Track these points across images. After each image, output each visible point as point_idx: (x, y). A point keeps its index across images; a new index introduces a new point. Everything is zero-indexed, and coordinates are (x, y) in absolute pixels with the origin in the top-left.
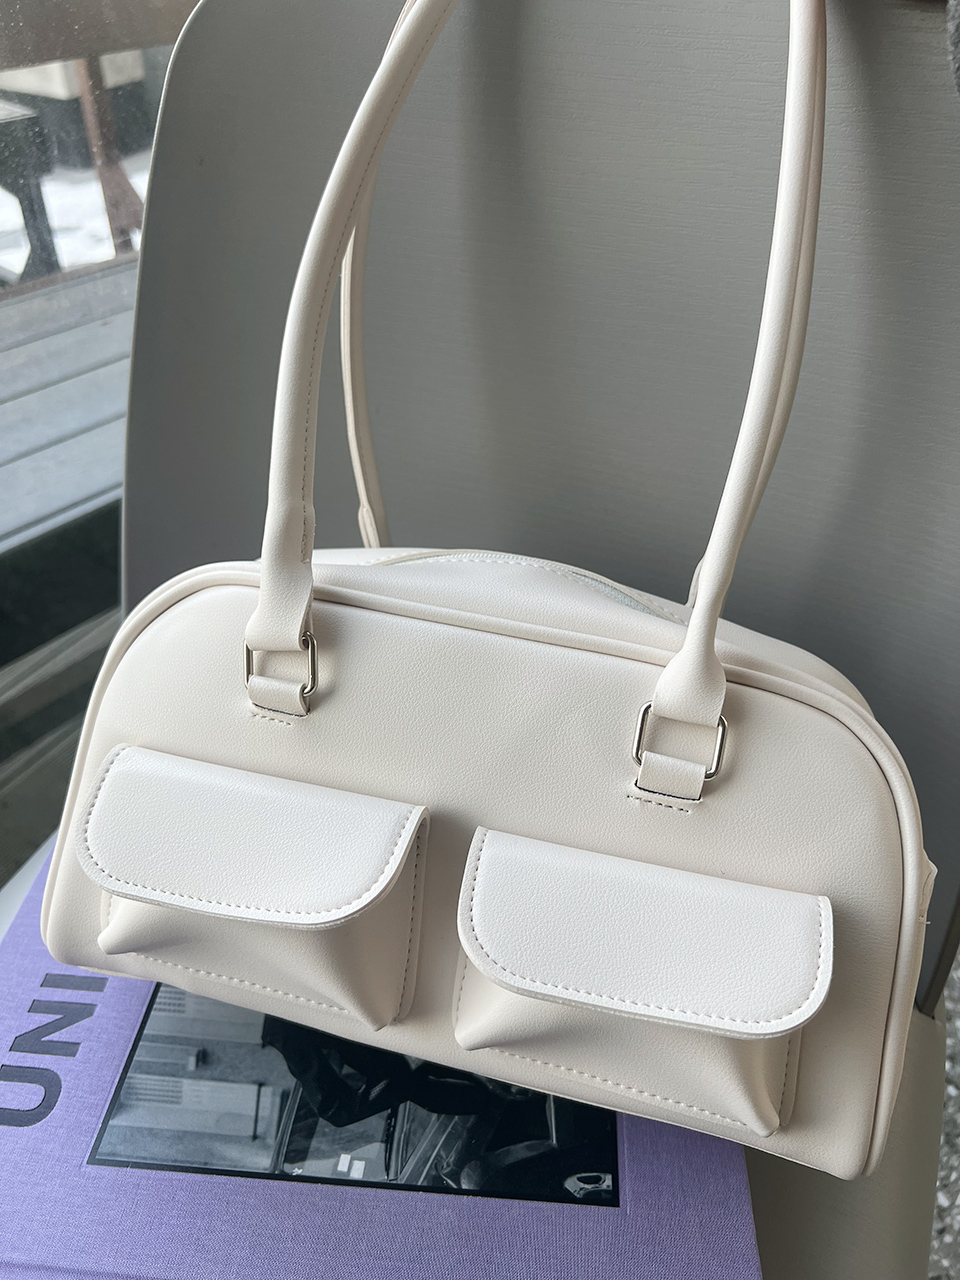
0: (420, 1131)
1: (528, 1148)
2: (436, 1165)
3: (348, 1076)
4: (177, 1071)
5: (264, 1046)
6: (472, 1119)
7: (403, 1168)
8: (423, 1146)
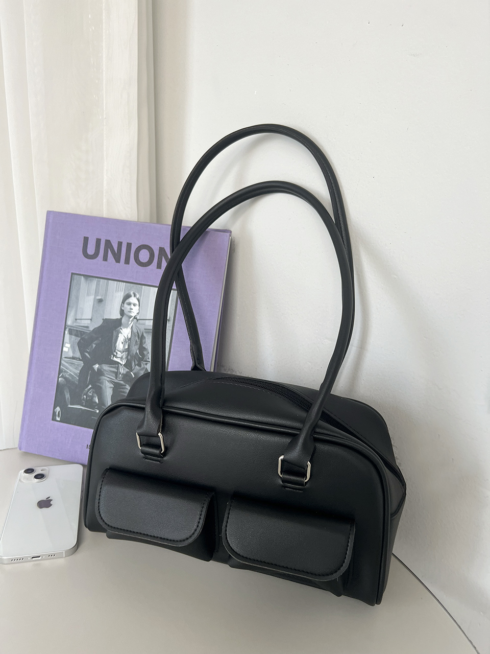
0: (75, 367)
1: (68, 398)
2: (65, 372)
3: (92, 346)
4: (96, 293)
5: (103, 319)
6: (77, 383)
7: (66, 362)
8: (71, 368)
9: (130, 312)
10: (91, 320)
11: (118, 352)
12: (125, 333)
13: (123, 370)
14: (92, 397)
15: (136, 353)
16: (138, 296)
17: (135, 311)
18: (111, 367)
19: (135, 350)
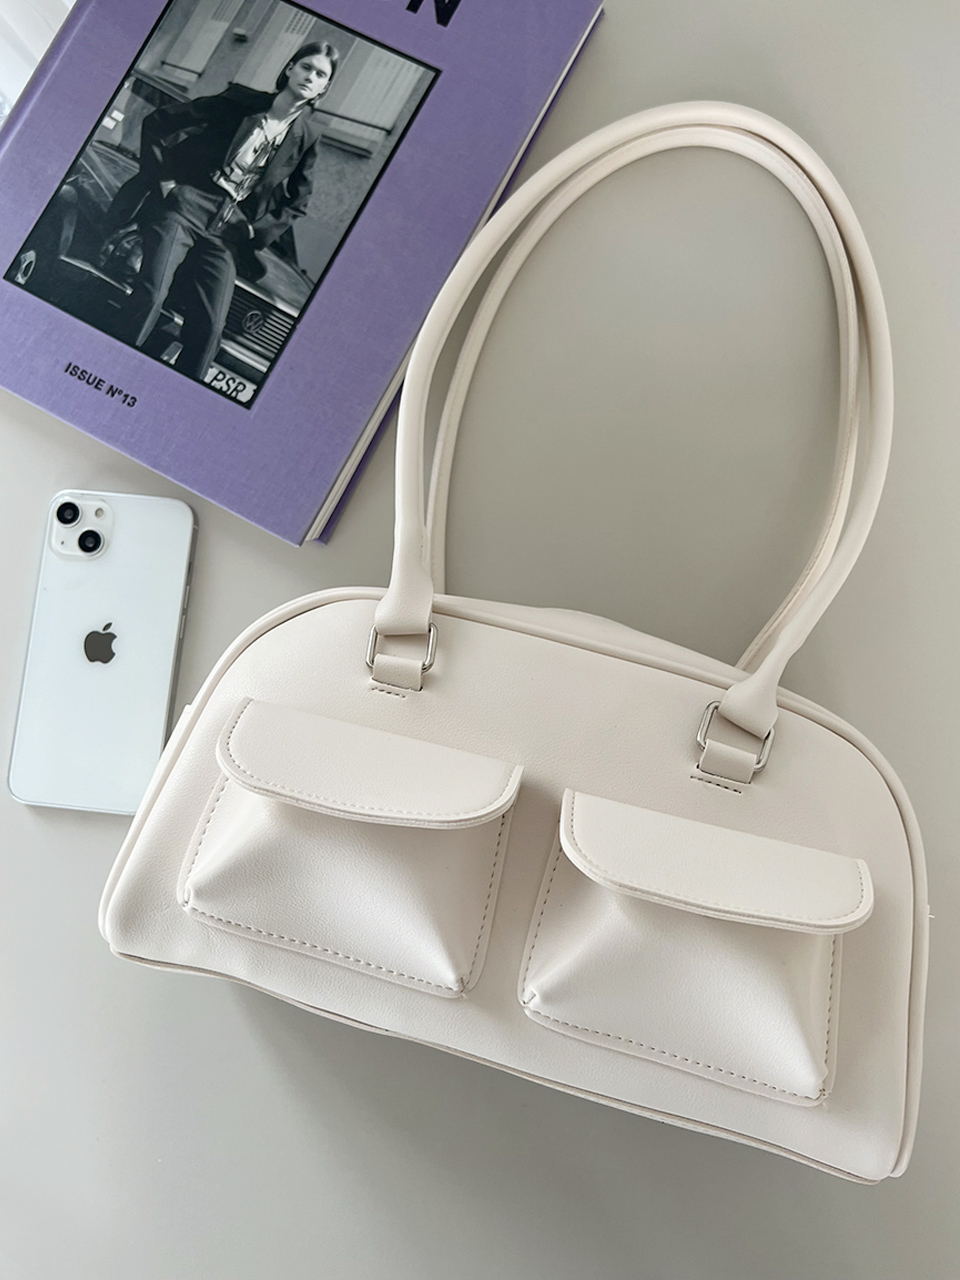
0: (115, 171)
1: (67, 239)
2: (87, 175)
3: (178, 136)
4: (238, 19)
5: (230, 83)
6: (106, 210)
7: (96, 152)
8: (103, 170)
9: (303, 86)
10: (200, 75)
11: (237, 170)
12: (273, 129)
13: (229, 214)
14: (130, 253)
15: (281, 184)
16: (336, 56)
17: (316, 86)
18: (206, 198)
19: (281, 176)
